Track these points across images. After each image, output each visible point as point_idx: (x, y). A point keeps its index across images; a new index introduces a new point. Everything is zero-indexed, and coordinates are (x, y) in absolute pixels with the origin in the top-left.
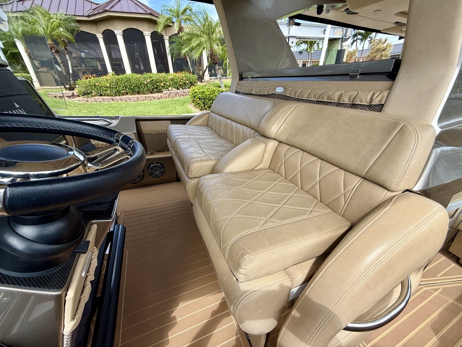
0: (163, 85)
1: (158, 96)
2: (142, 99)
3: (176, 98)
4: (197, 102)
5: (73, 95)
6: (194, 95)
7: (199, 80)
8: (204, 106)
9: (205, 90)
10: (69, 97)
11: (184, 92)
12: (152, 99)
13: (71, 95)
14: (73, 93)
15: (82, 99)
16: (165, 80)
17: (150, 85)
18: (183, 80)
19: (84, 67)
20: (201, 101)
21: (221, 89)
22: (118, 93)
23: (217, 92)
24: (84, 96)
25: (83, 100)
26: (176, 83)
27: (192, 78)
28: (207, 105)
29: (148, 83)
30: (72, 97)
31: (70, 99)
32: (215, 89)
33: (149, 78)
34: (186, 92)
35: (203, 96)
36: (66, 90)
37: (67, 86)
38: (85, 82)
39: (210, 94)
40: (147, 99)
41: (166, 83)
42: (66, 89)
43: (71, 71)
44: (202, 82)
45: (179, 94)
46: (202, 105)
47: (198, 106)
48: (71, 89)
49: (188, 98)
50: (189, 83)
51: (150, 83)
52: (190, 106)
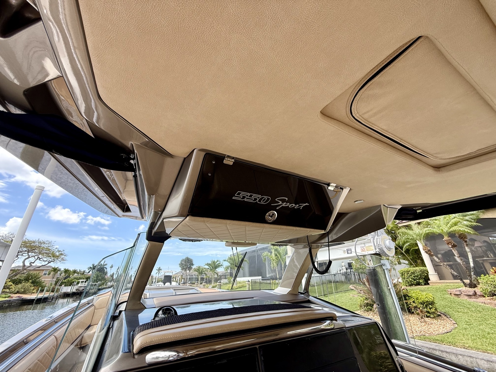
5: (475, 294)
10: (469, 296)
13: (472, 294)
14: (475, 291)
15: (489, 301)
19: (493, 256)
24: (492, 297)
25: (491, 303)
30: (473, 297)
31: (471, 299)
36: (466, 287)
37: (467, 281)
38: (492, 278)
42: (465, 285)
43: (472, 265)
48: (472, 285)
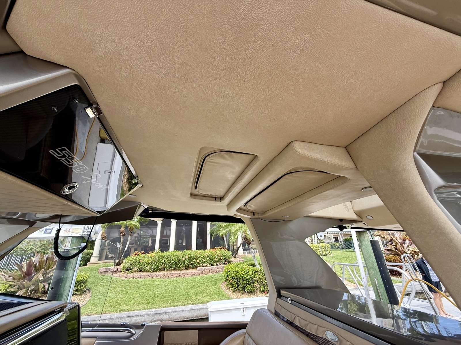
0: (199, 262)
1: (192, 272)
2: (176, 275)
3: (209, 275)
4: (230, 282)
5: (117, 270)
6: (227, 274)
7: (233, 256)
8: (238, 287)
9: (239, 270)
10: (113, 272)
11: (218, 268)
12: (186, 275)
13: (115, 271)
14: (118, 268)
15: (123, 274)
16: (201, 257)
17: (187, 261)
18: (218, 256)
20: (234, 281)
21: (255, 267)
22: (157, 269)
23: (251, 272)
24: (125, 272)
25: (123, 276)
26: (211, 259)
27: (227, 254)
28: (240, 285)
29: (186, 259)
30: (115, 273)
31: (113, 275)
32: (249, 268)
33: (187, 255)
34: (220, 268)
35: (236, 276)
37: (117, 262)
38: (132, 258)
39: (243, 273)
40: (181, 276)
41: (202, 260)
42: (115, 264)
43: (126, 249)
44: (236, 257)
45: (213, 270)
46: (235, 286)
47: (230, 286)
48: (118, 265)
49: (221, 275)
50: (223, 259)
51: (188, 259)
52: (222, 285)
